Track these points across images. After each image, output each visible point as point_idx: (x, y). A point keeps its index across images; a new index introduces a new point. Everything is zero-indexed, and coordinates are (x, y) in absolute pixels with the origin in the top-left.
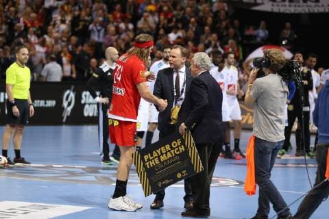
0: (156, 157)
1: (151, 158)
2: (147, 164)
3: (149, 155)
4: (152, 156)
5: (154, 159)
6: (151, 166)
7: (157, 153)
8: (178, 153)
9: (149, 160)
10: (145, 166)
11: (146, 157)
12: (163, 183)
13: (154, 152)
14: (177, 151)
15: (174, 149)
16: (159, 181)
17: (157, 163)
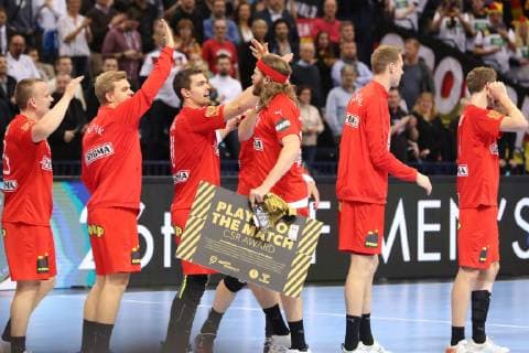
0: (238, 218)
1: (228, 212)
2: (216, 216)
3: (230, 206)
4: (233, 211)
5: (233, 218)
6: (221, 224)
7: (245, 216)
8: (279, 244)
9: (223, 212)
10: (210, 214)
11: (221, 205)
12: (221, 262)
13: (240, 210)
14: (279, 240)
15: (277, 233)
16: (215, 254)
17: (233, 228)
